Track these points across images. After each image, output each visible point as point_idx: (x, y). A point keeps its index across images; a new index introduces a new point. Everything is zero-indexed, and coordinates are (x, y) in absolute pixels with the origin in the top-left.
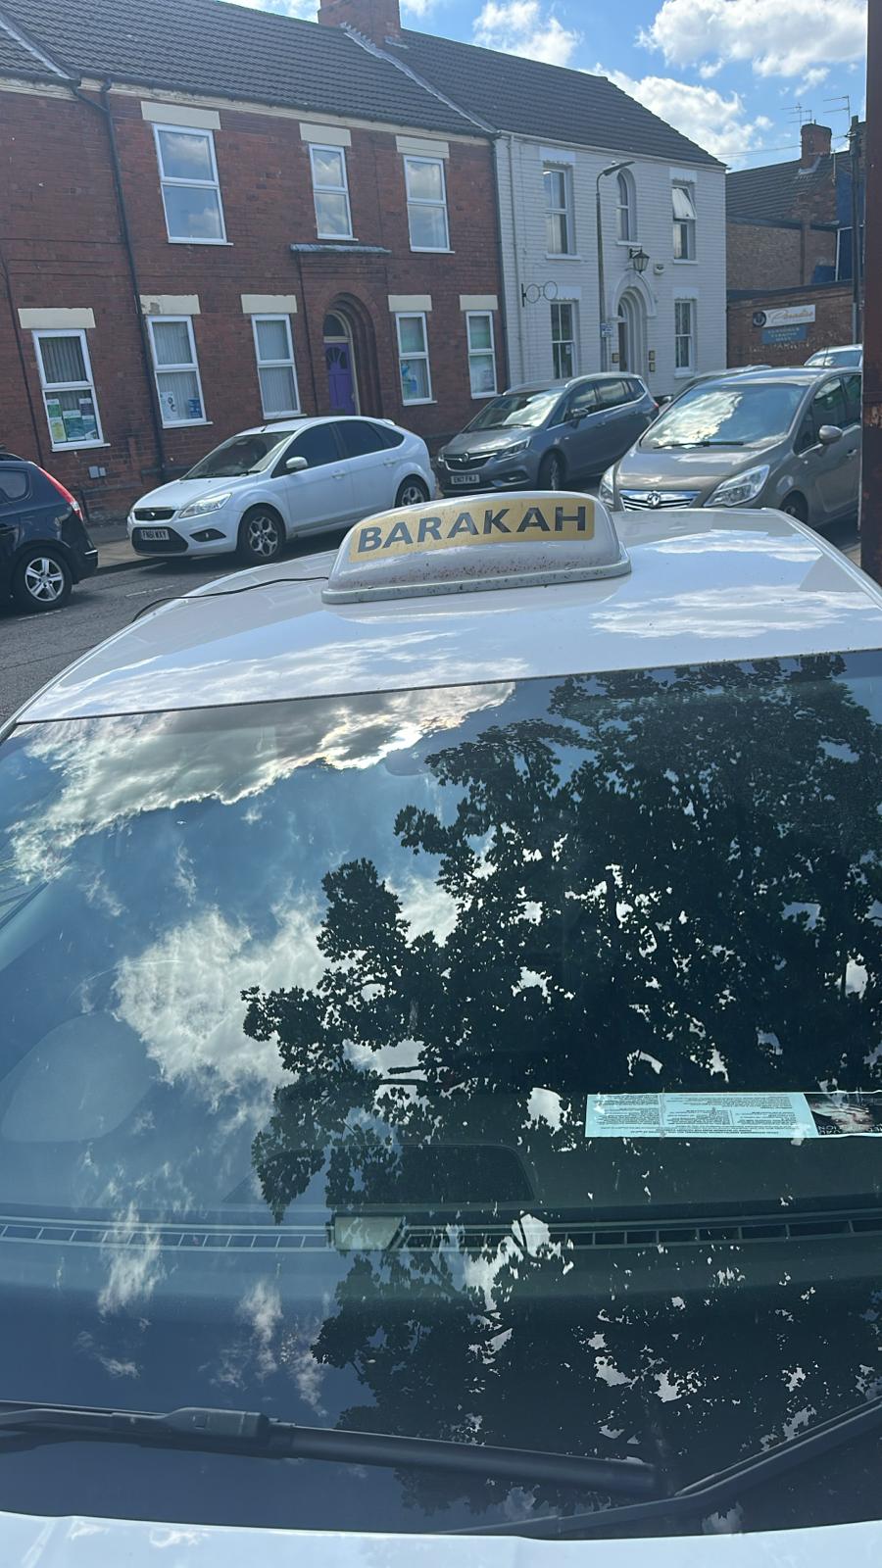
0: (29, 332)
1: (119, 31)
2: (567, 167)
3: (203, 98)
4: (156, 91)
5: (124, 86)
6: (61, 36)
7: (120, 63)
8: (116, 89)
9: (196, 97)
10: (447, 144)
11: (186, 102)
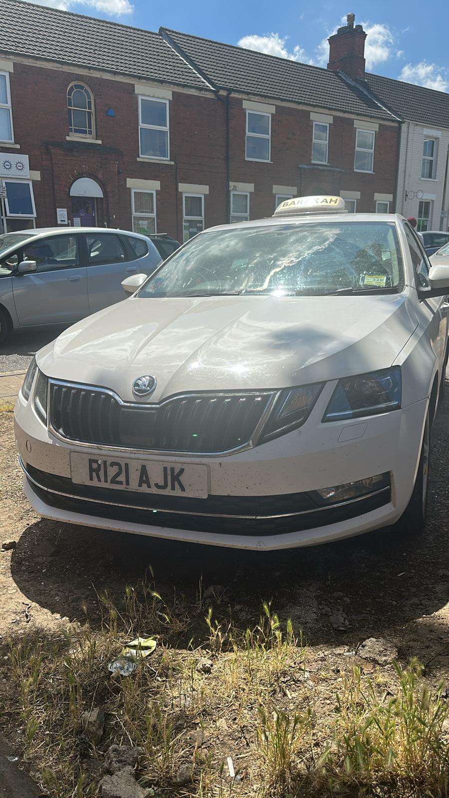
0: (181, 193)
1: (238, 71)
2: (437, 139)
3: (270, 100)
4: (250, 96)
5: (237, 94)
6: (214, 72)
7: (236, 84)
8: (233, 95)
9: (267, 99)
10: (378, 125)
11: (262, 101)
